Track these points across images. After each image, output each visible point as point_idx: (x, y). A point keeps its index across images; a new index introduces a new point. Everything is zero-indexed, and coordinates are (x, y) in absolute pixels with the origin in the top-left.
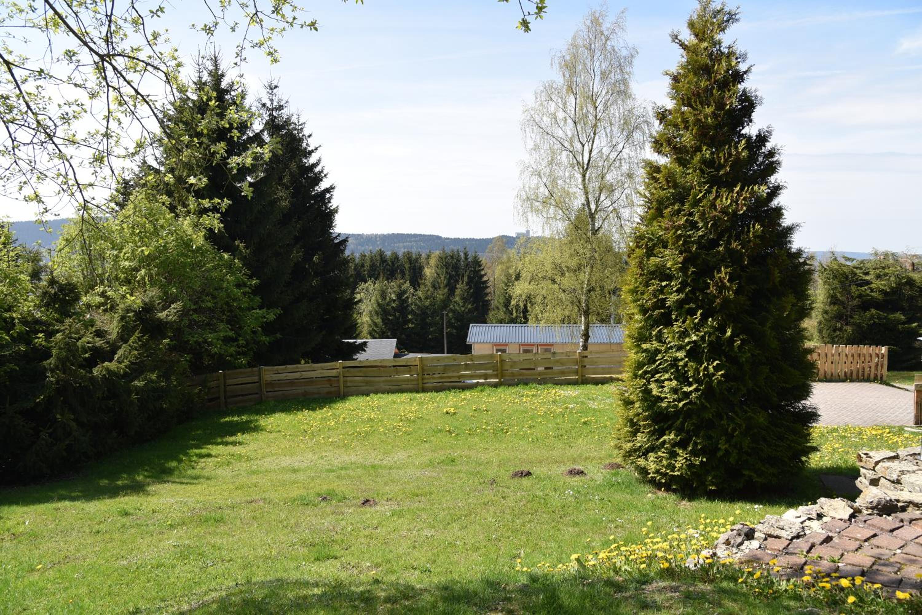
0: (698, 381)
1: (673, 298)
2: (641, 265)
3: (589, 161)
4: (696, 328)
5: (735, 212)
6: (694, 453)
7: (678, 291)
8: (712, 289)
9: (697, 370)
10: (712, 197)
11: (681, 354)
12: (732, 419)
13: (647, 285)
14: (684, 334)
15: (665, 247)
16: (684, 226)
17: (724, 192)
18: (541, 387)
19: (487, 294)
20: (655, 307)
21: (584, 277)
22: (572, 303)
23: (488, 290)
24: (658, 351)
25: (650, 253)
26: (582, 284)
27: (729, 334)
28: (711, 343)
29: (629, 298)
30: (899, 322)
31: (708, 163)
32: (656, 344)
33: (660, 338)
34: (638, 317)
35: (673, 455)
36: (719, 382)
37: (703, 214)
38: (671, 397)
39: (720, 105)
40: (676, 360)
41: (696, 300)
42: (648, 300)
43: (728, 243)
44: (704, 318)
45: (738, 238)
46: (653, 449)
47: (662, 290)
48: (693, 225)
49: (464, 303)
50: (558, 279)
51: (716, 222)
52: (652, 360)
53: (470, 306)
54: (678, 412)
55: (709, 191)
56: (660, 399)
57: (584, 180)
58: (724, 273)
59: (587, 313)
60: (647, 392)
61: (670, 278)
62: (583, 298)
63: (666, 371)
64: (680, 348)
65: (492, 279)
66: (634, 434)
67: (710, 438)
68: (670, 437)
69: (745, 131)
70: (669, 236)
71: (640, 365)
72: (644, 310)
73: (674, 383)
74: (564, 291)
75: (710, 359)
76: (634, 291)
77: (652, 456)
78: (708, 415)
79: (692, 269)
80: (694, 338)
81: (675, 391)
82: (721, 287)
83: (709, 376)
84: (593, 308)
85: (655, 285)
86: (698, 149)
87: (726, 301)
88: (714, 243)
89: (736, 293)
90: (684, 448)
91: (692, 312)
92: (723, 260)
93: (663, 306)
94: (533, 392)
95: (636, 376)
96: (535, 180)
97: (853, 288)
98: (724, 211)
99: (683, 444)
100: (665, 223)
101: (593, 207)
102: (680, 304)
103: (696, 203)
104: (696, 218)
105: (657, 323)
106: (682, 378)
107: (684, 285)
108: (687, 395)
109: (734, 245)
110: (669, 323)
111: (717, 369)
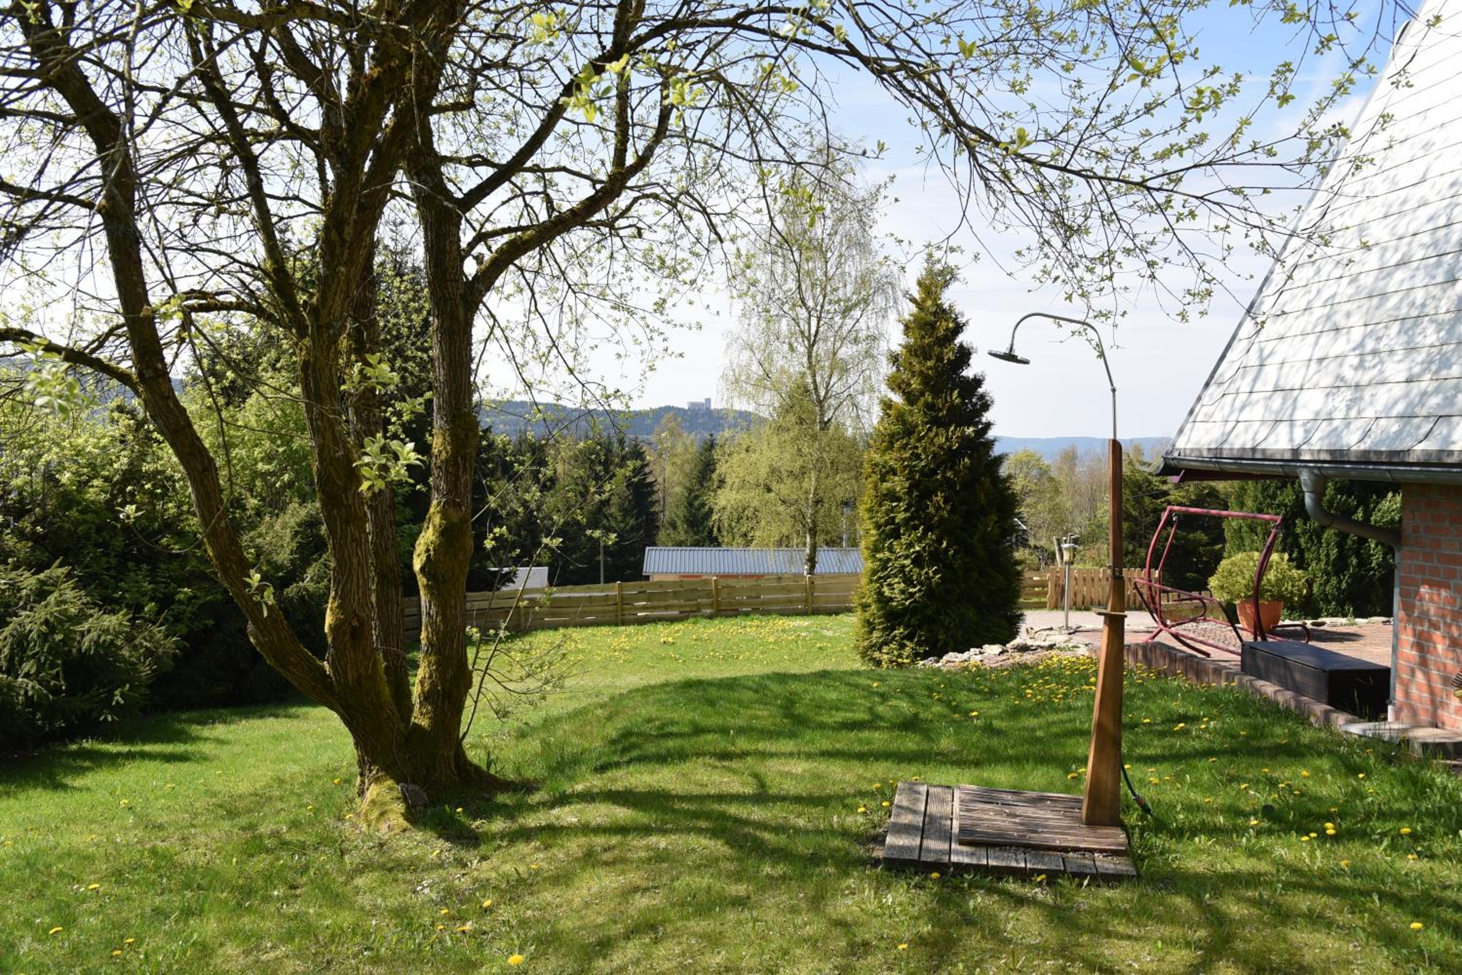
0: (921, 583)
1: (900, 517)
2: (876, 488)
3: (817, 332)
4: (919, 540)
5: (950, 447)
6: (919, 644)
7: (905, 511)
8: (931, 510)
9: (920, 575)
10: (931, 435)
11: (907, 562)
12: (947, 614)
13: (880, 505)
14: (910, 545)
15: (895, 474)
16: (910, 459)
17: (942, 430)
18: (765, 618)
19: (653, 503)
20: (887, 523)
21: (810, 483)
22: (794, 517)
23: (654, 497)
24: (889, 560)
25: (883, 480)
26: (807, 492)
27: (944, 544)
28: (930, 553)
29: (867, 516)
30: (1200, 543)
31: (930, 407)
32: (887, 554)
33: (891, 549)
34: (873, 532)
35: (902, 646)
36: (937, 584)
37: (925, 448)
38: (900, 597)
39: (940, 359)
40: (904, 566)
41: (918, 518)
42: (881, 519)
43: (944, 472)
44: (925, 533)
45: (952, 468)
46: (886, 643)
47: (892, 510)
48: (917, 457)
49: (624, 516)
50: (774, 486)
51: (935, 455)
52: (884, 568)
53: (632, 522)
54: (906, 609)
55: (930, 430)
56: (891, 599)
57: (810, 357)
58: (939, 498)
59: (813, 532)
60: (880, 594)
61: (899, 500)
62: (809, 512)
63: (895, 576)
64: (906, 557)
65: (660, 480)
66: (870, 633)
67: (932, 631)
68: (899, 631)
69: (964, 374)
70: (898, 466)
71: (874, 572)
72: (878, 526)
73: (902, 585)
74: (784, 502)
75: (930, 566)
76: (870, 510)
77: (885, 649)
78: (929, 612)
79: (916, 493)
80: (918, 548)
81: (903, 592)
82: (938, 508)
83: (928, 578)
84: (821, 526)
85: (887, 505)
86: (922, 394)
87: (942, 519)
88: (934, 472)
89: (951, 512)
90: (911, 640)
91: (916, 528)
92: (940, 486)
93: (893, 523)
94: (756, 622)
95: (871, 581)
96: (746, 355)
97: (1147, 500)
98: (941, 447)
99: (910, 637)
100: (895, 455)
101: (822, 393)
102: (907, 521)
103: (919, 440)
104: (920, 451)
105: (889, 536)
106: (908, 581)
107: (909, 506)
108: (912, 595)
109: (949, 474)
110: (898, 537)
111: (935, 573)
